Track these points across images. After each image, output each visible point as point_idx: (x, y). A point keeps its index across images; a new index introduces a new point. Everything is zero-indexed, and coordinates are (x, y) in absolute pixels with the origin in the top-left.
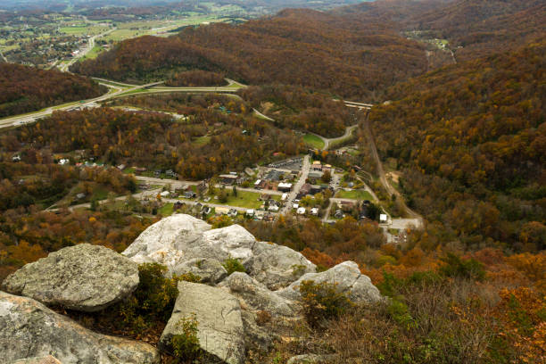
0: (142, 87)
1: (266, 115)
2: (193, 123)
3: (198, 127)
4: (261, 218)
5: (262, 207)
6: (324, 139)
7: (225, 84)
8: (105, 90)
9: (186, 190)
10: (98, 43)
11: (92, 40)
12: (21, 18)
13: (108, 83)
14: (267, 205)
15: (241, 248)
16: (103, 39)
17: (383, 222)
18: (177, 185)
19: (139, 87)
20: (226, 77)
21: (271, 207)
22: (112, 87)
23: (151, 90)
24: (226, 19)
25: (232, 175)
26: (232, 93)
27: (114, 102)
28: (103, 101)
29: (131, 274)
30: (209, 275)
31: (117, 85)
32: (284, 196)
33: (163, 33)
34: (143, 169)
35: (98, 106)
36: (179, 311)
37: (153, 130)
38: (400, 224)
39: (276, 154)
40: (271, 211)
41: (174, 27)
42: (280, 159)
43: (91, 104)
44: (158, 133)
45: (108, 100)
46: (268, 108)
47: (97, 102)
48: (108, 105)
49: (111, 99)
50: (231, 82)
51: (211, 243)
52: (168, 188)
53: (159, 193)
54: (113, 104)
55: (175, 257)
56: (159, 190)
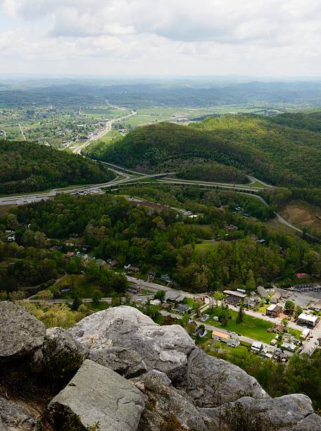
0: (152, 176)
1: (293, 224)
2: (201, 222)
3: (206, 229)
4: (270, 356)
5: (274, 341)
7: (246, 181)
8: (112, 177)
9: (181, 302)
10: (115, 126)
11: (109, 124)
12: (47, 100)
14: (280, 339)
15: (175, 351)
16: (121, 123)
18: (171, 294)
19: (148, 176)
20: (247, 174)
21: (285, 345)
22: (121, 173)
23: (161, 181)
24: (256, 110)
25: (239, 293)
26: (253, 193)
27: (120, 189)
28: (108, 188)
29: (37, 336)
30: (125, 366)
31: (126, 172)
32: (305, 331)
33: (184, 121)
34: (137, 269)
35: (102, 193)
36: (74, 385)
37: (155, 225)
39: (299, 275)
40: (283, 349)
41: (197, 115)
42: (304, 282)
43: (95, 190)
44: (160, 229)
45: (112, 187)
46: (296, 216)
47: (102, 189)
48: (113, 193)
49: (116, 187)
50: (254, 180)
51: (144, 339)
52: (160, 296)
53: (149, 301)
54: (118, 191)
55: (104, 345)
56: (151, 297)
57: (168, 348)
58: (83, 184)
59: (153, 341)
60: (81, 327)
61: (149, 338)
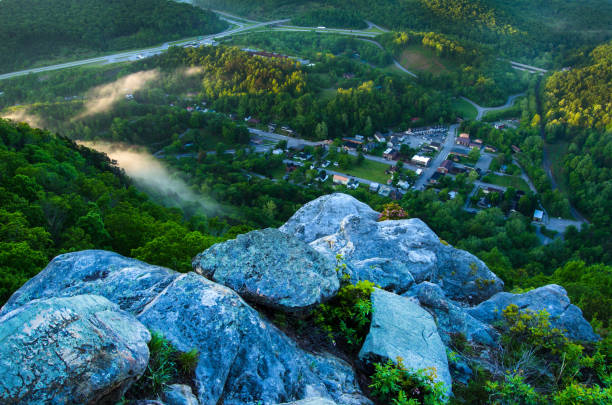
0: (266, 24)
1: (409, 70)
2: (320, 71)
3: (324, 77)
4: (386, 195)
5: (390, 182)
6: (478, 107)
8: (225, 26)
13: (230, 18)
14: (396, 180)
15: (423, 250)
17: (537, 220)
19: (262, 24)
21: (401, 183)
22: (233, 22)
23: (277, 30)
25: (359, 138)
26: (370, 38)
27: (234, 39)
28: (222, 38)
29: (330, 275)
30: (394, 281)
31: (238, 21)
32: (419, 171)
34: (257, 121)
35: (216, 44)
36: (376, 326)
38: (559, 225)
39: (415, 120)
40: (399, 187)
42: (419, 125)
43: (208, 41)
45: (225, 38)
46: (413, 61)
47: (215, 40)
48: (226, 44)
49: (230, 37)
50: (371, 25)
51: (387, 238)
52: (282, 145)
53: (272, 150)
54: (232, 42)
55: (345, 249)
56: (272, 147)
57: (414, 247)
58: (194, 35)
59: (397, 241)
60: (298, 221)
61: (393, 237)
